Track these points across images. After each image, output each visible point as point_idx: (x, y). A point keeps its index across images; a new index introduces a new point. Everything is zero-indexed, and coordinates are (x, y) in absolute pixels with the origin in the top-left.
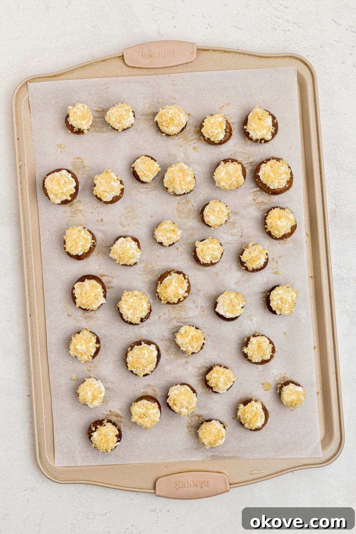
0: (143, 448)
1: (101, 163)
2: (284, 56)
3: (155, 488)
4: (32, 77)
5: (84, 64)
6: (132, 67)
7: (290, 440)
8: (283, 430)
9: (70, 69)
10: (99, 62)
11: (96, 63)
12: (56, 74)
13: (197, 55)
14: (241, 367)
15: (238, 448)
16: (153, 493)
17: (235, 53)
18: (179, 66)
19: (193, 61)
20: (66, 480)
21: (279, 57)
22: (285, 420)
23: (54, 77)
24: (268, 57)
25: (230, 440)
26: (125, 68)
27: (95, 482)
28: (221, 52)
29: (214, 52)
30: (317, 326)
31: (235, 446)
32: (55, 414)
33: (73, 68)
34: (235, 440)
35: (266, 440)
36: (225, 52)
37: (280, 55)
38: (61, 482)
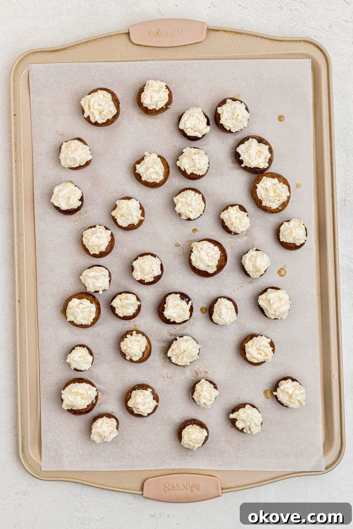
0: (134, 454)
1: (102, 152)
2: (298, 41)
3: (142, 489)
4: (32, 51)
5: (88, 40)
6: (138, 45)
7: (291, 451)
8: (284, 441)
9: (72, 45)
10: (103, 39)
11: (100, 39)
12: (58, 48)
13: (207, 35)
14: (242, 373)
15: (235, 457)
16: (141, 494)
17: (246, 35)
18: (188, 46)
19: (202, 42)
20: (49, 476)
21: (293, 41)
22: (286, 431)
23: (55, 51)
24: (281, 41)
25: (227, 449)
26: (130, 45)
27: (80, 480)
28: (232, 33)
29: (225, 33)
30: (321, 326)
31: (232, 455)
32: (44, 415)
33: (76, 43)
34: (233, 450)
35: (266, 450)
36: (237, 33)
37: (294, 39)
38: (44, 479)
